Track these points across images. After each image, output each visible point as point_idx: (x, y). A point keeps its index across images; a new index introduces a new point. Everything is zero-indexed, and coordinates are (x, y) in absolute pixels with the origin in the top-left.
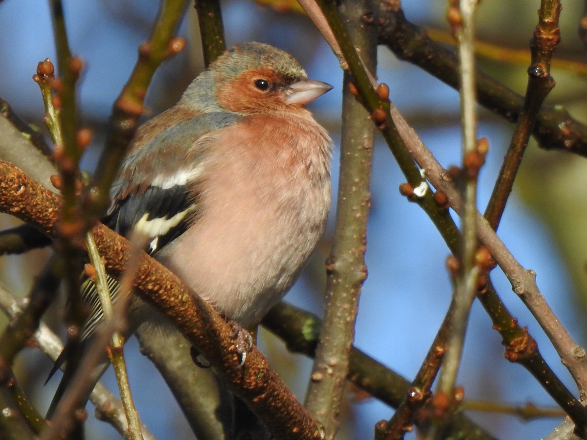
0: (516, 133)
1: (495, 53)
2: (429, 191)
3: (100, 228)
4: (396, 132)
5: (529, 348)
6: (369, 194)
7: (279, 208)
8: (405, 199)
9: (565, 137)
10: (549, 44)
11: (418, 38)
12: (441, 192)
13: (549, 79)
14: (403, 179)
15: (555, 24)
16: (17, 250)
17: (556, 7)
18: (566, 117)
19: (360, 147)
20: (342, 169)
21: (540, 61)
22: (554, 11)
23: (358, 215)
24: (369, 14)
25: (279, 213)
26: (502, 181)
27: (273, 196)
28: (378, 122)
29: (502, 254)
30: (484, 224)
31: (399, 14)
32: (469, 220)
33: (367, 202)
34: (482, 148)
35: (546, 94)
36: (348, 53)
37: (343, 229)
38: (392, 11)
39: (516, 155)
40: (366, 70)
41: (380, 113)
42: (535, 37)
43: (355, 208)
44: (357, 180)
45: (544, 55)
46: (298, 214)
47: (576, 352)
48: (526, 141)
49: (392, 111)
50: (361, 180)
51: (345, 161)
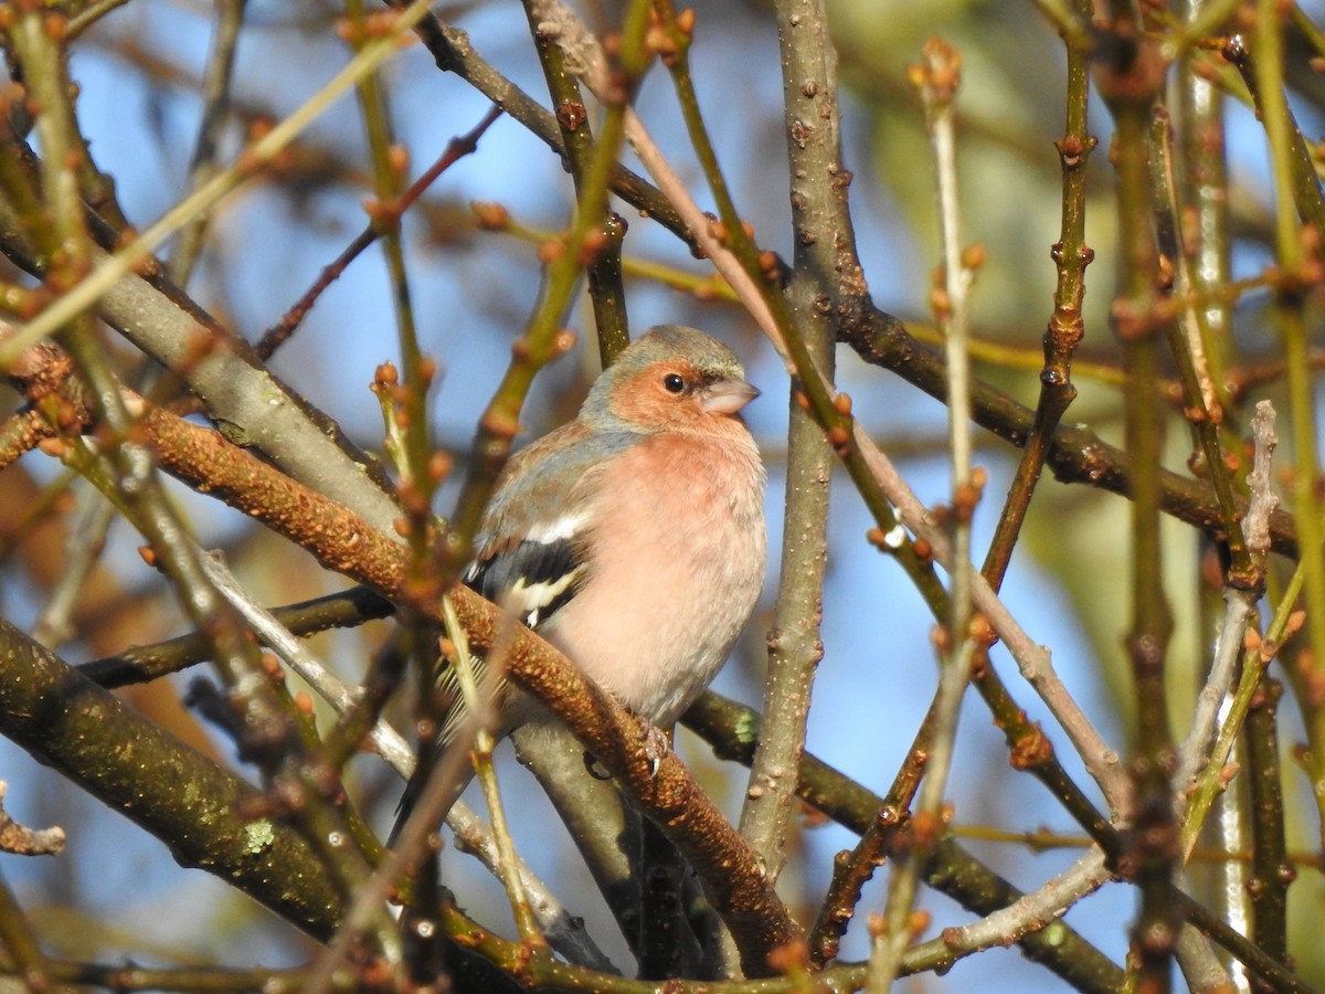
0: (1025, 460)
1: (996, 354)
2: (907, 539)
3: (461, 590)
4: (862, 460)
5: (1042, 751)
6: (824, 545)
7: (694, 561)
8: (874, 550)
9: (1091, 466)
10: (1068, 339)
11: (891, 332)
12: (922, 539)
13: (1068, 387)
14: (870, 523)
15: (1076, 312)
16: (349, 621)
17: (1078, 289)
18: (1092, 439)
19: (813, 481)
20: (788, 510)
21: (1056, 364)
22: (1075, 295)
23: (810, 573)
24: (824, 301)
25: (693, 568)
26: (1005, 526)
27: (685, 545)
28: (837, 446)
29: (1005, 625)
30: (982, 584)
31: (866, 300)
32: (961, 577)
33: (823, 554)
34: (978, 480)
35: (1065, 407)
36: (796, 351)
37: (790, 591)
38: (855, 296)
39: (1024, 489)
40: (821, 374)
41: (840, 433)
42: (1050, 331)
43: (806, 563)
44: (809, 525)
45: (1062, 354)
46: (721, 569)
47: (1106, 756)
48: (1038, 472)
49: (855, 431)
50: (814, 525)
51: (791, 499)
